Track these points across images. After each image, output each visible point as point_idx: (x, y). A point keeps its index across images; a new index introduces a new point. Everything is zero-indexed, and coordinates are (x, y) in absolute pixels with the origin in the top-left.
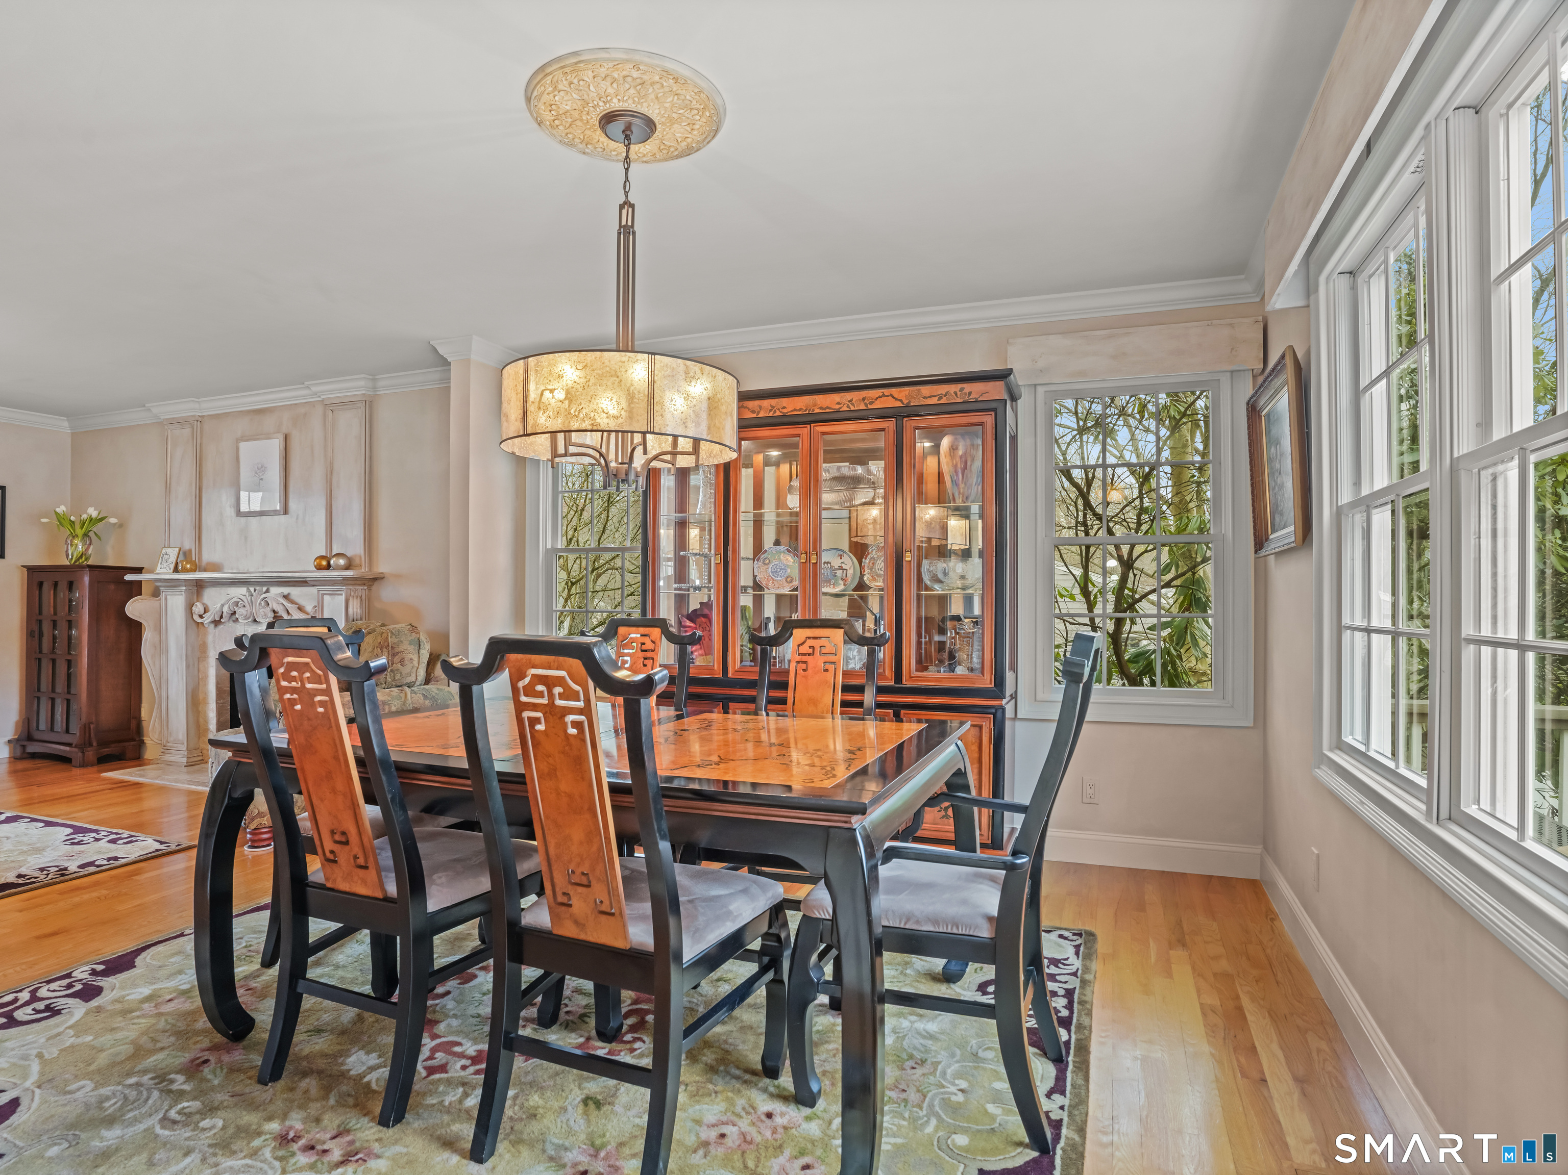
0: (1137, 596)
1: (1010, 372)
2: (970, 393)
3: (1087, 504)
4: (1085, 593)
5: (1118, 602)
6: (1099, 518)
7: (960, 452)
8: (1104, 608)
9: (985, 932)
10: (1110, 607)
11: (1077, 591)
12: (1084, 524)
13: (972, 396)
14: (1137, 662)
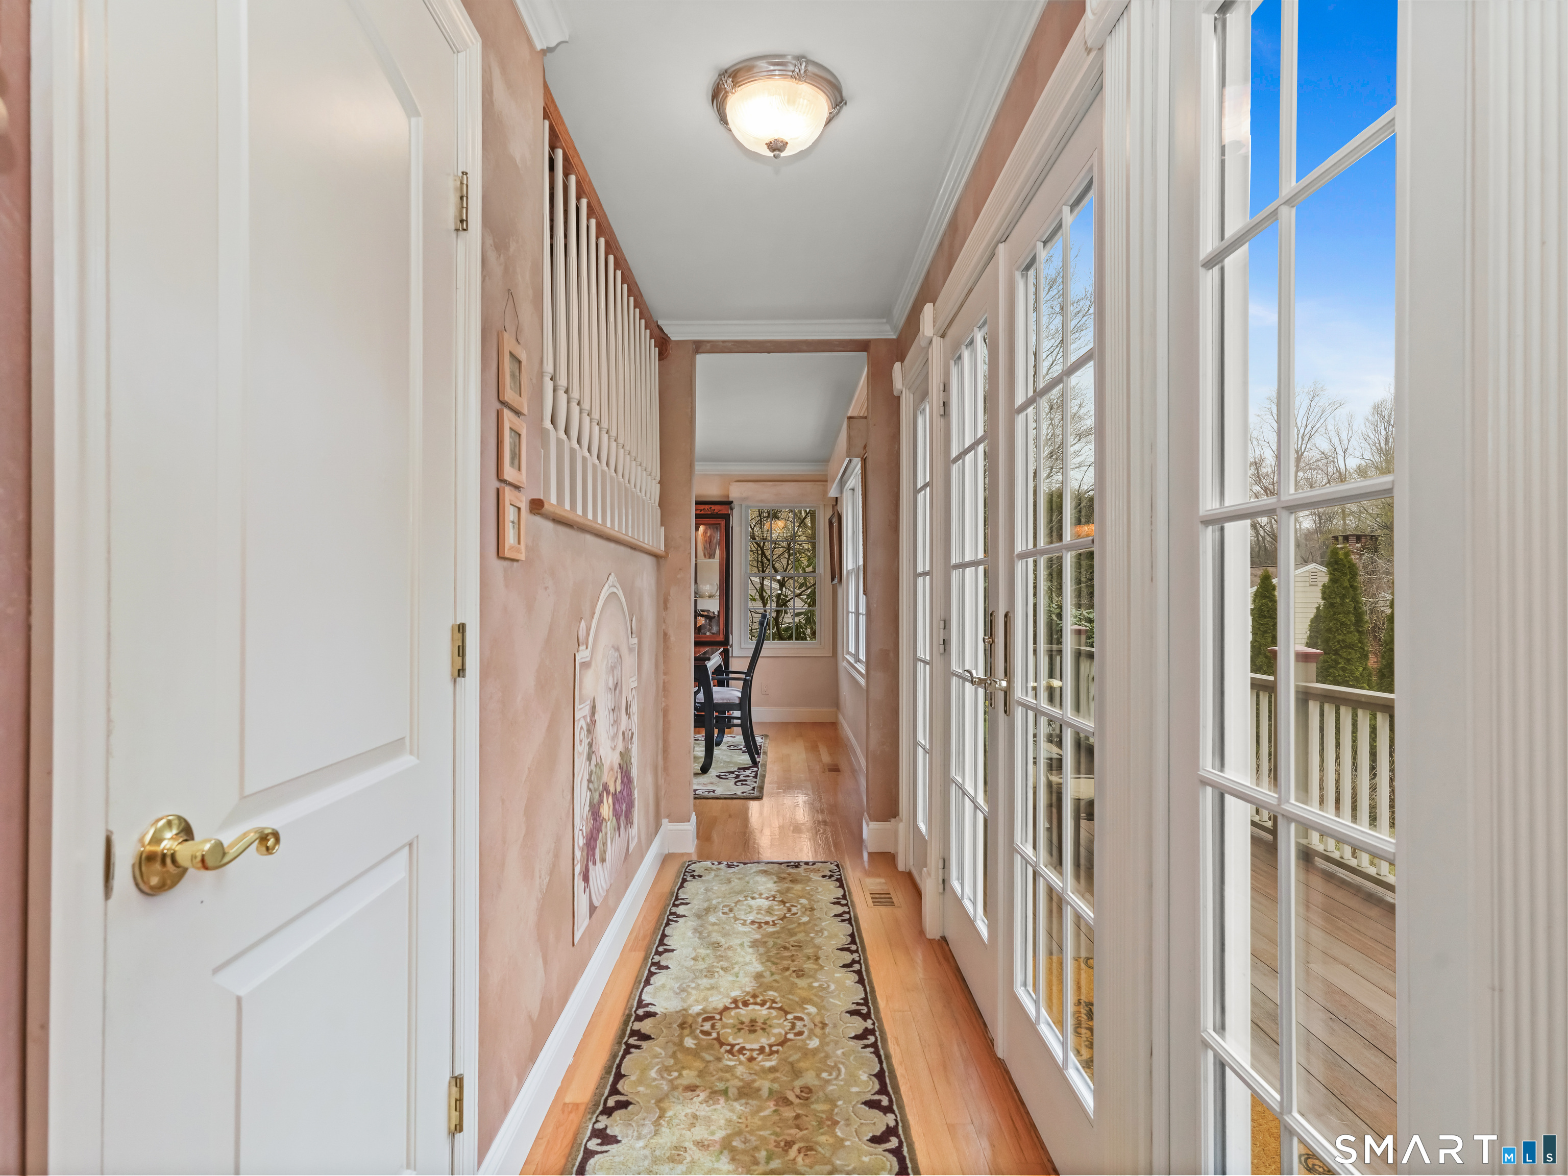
0: (787, 599)
1: (732, 502)
2: (714, 510)
3: (763, 554)
4: (762, 597)
5: (778, 602)
6: (768, 560)
7: (709, 535)
8: (771, 606)
9: (737, 701)
10: (774, 605)
11: (757, 597)
12: (762, 562)
13: (716, 511)
14: (787, 632)
